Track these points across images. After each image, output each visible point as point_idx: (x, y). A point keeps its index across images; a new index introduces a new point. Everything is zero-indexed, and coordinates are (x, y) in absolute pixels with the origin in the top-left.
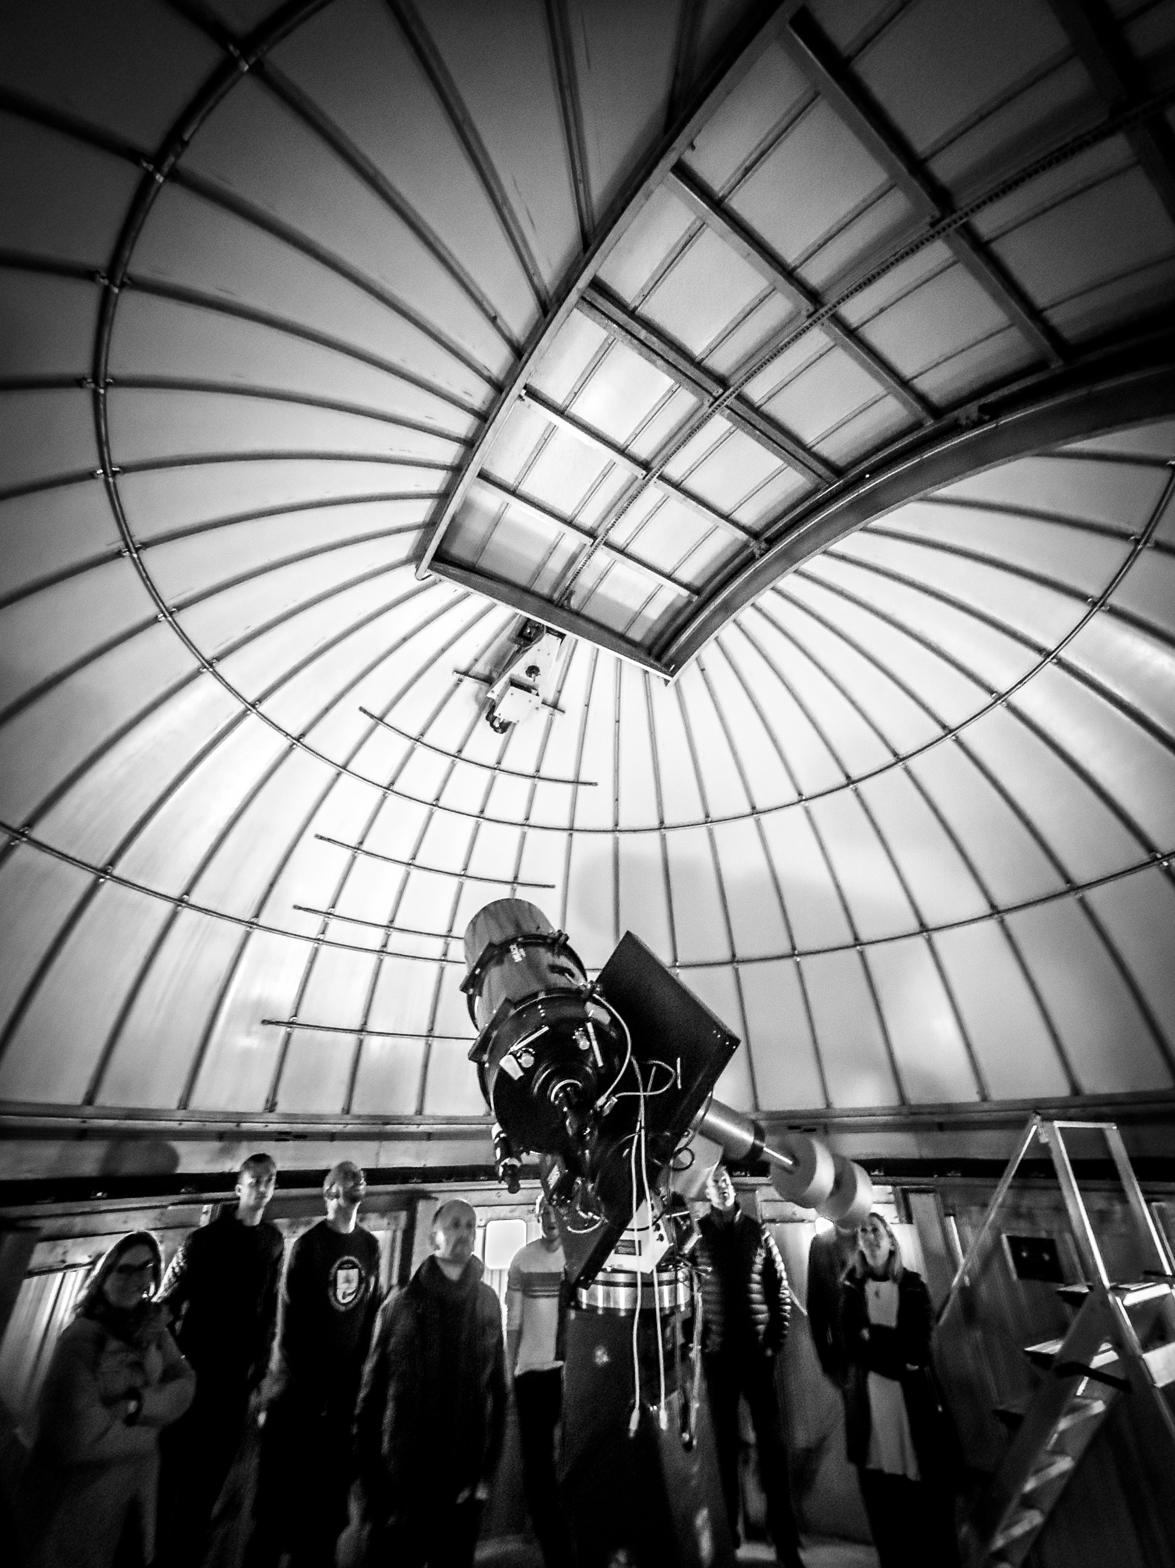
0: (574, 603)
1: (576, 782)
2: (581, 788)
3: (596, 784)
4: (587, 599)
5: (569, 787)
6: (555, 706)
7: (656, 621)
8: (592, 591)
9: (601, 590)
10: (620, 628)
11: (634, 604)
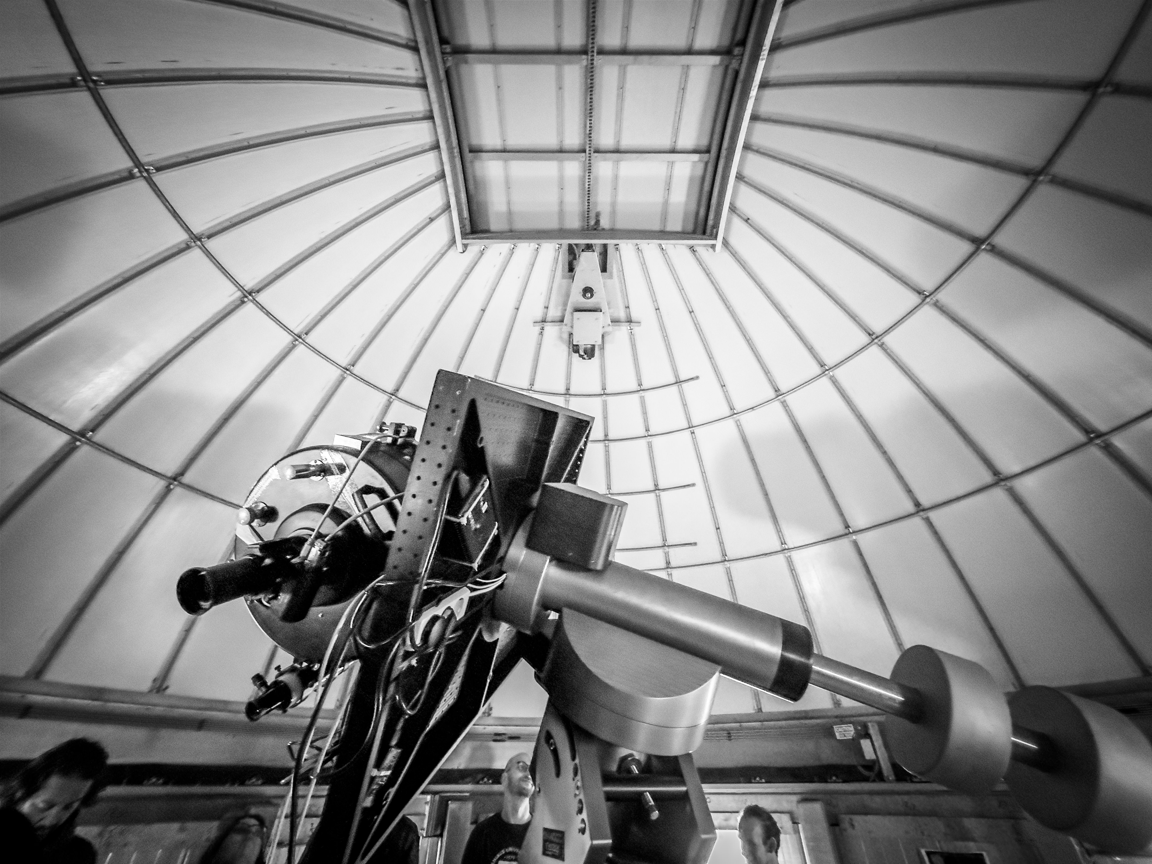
0: (605, 223)
1: (678, 382)
2: (685, 385)
3: (697, 378)
4: (613, 213)
5: (675, 388)
6: (630, 321)
7: (687, 204)
8: (614, 204)
9: (621, 198)
10: (656, 226)
11: (656, 197)
